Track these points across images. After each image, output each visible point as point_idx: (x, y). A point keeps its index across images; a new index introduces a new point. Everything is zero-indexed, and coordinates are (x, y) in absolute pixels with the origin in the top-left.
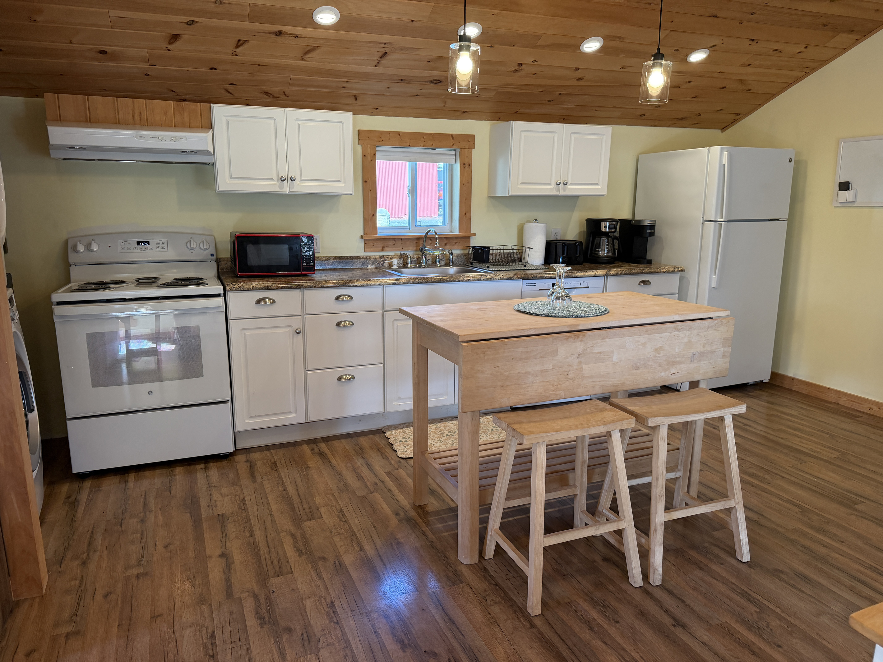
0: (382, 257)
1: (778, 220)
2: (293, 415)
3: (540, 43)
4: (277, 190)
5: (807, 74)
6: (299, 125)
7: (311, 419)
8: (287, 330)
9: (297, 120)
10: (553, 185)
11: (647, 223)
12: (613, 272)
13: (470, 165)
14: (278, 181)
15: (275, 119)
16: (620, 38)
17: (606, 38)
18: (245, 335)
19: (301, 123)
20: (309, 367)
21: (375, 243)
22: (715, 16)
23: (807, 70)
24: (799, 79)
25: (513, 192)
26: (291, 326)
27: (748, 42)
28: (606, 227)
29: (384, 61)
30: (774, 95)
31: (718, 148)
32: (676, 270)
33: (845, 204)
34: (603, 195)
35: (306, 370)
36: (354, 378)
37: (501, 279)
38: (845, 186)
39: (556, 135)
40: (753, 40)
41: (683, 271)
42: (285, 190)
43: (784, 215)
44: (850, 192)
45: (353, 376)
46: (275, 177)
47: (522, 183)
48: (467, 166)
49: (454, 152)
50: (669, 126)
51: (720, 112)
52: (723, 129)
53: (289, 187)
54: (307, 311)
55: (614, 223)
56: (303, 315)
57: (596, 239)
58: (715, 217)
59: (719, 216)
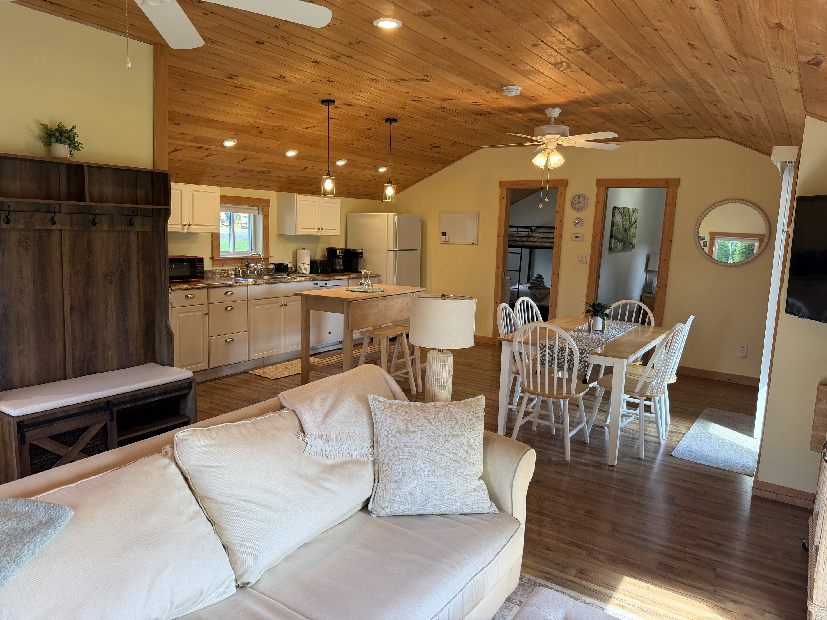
0: (223, 270)
1: (416, 250)
2: (202, 364)
3: (322, 160)
4: (181, 231)
5: (423, 178)
6: (193, 194)
7: (212, 366)
8: (200, 313)
9: (192, 191)
10: (316, 230)
11: (359, 251)
12: (351, 277)
13: (268, 216)
14: (181, 226)
15: (181, 190)
16: (353, 160)
17: (348, 160)
18: (179, 316)
19: (194, 192)
20: (211, 335)
21: (219, 262)
22: (394, 155)
23: (423, 177)
24: (420, 180)
25: (298, 233)
26: (202, 311)
27: (403, 165)
28: (340, 253)
29: (243, 163)
31: (393, 213)
32: (377, 275)
33: (445, 243)
34: (338, 236)
35: (209, 337)
36: (233, 340)
37: (304, 281)
38: (444, 234)
39: (317, 203)
40: (406, 164)
41: (380, 276)
42: (185, 231)
43: (419, 248)
44: (447, 237)
45: (233, 339)
46: (179, 224)
47: (302, 228)
48: (267, 217)
49: (257, 208)
53: (187, 229)
54: (211, 301)
55: (343, 251)
56: (208, 304)
57: (334, 259)
58: (393, 249)
59: (395, 248)
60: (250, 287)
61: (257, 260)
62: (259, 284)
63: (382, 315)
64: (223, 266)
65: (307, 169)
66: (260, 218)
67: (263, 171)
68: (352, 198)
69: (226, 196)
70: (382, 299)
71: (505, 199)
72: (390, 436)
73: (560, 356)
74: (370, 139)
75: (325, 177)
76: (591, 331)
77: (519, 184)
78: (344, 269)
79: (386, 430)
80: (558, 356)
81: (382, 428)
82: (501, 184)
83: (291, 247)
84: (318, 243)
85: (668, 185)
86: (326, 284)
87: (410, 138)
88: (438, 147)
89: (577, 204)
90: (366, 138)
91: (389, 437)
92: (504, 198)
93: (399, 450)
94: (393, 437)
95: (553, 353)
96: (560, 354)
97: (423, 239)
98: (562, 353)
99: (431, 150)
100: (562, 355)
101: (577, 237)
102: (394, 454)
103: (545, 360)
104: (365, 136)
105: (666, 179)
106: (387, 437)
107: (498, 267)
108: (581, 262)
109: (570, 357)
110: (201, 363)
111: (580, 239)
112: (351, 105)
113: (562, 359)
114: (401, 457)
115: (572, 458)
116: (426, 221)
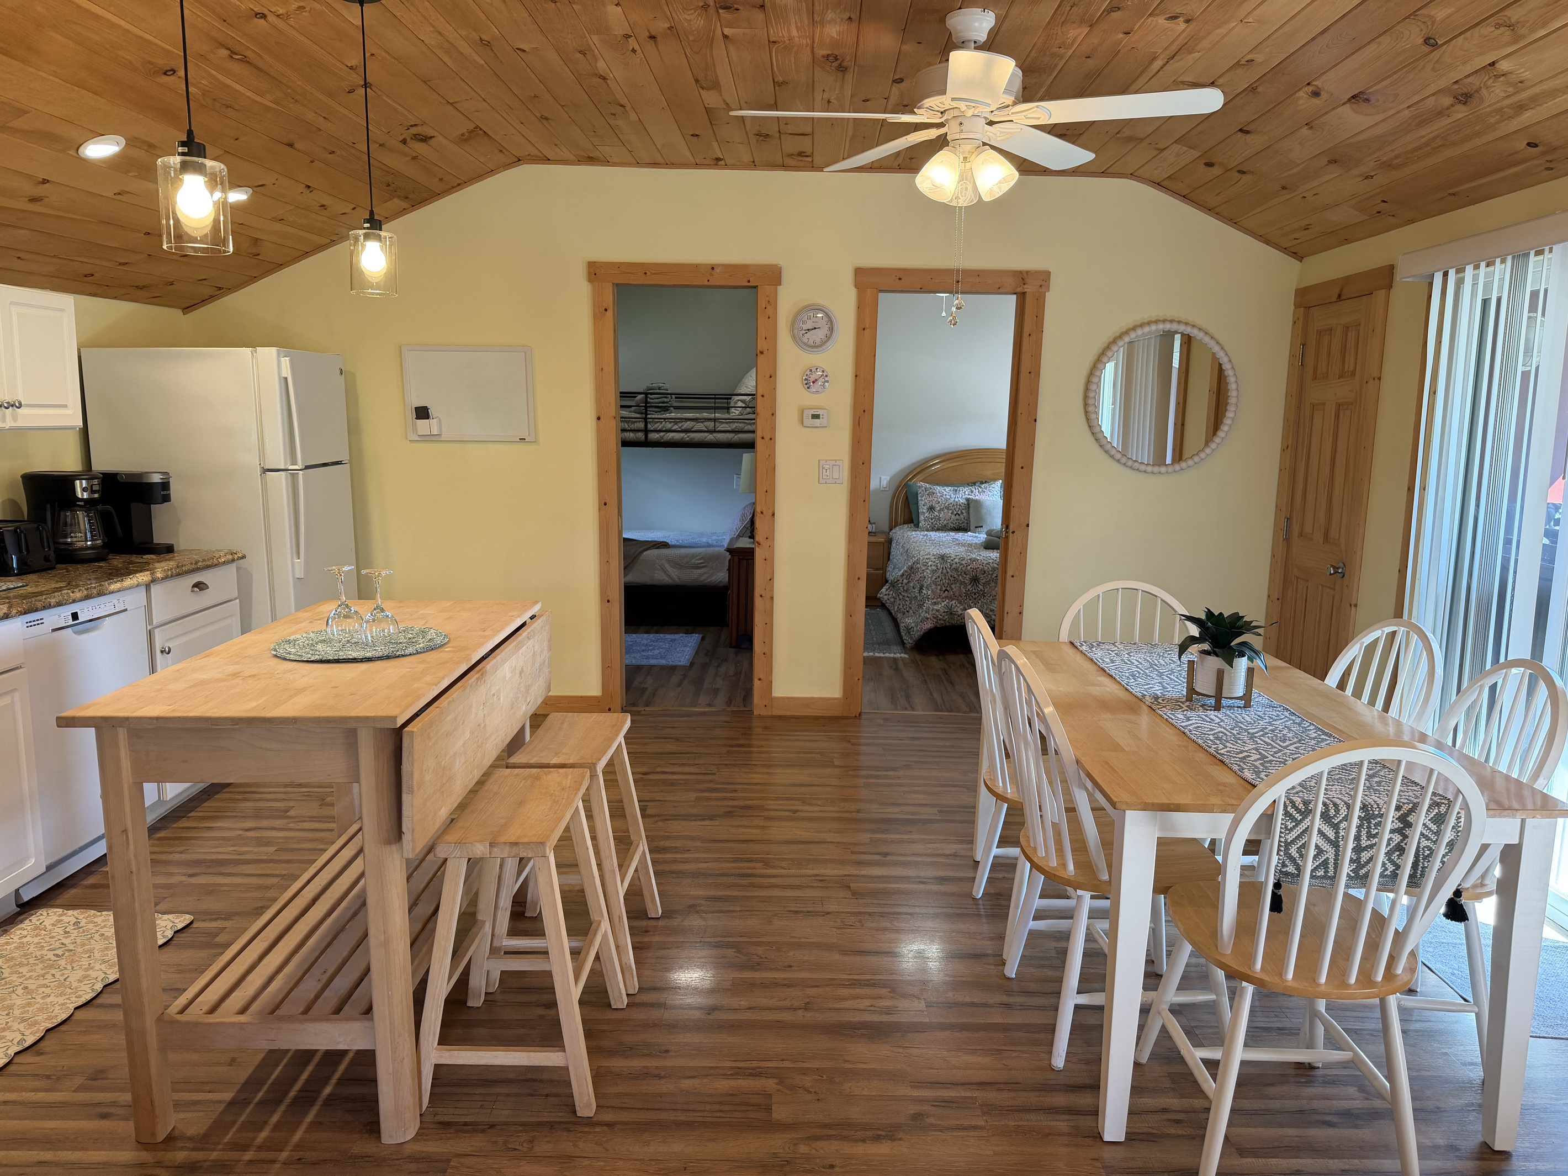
1: (337, 464)
3: (18, 123)
11: (156, 479)
12: (159, 573)
16: (151, 145)
17: (131, 142)
22: (291, 145)
27: (301, 188)
28: (84, 490)
30: (280, 266)
31: (274, 350)
33: (429, 439)
34: (73, 428)
38: (422, 413)
40: (309, 187)
41: (243, 557)
43: (346, 457)
44: (433, 422)
50: (115, 298)
51: (204, 282)
52: (187, 309)
55: (96, 482)
57: (62, 514)
58: (286, 464)
59: (289, 463)
71: (610, 314)
78: (105, 546)
82: (595, 271)
85: (1025, 286)
86: (75, 616)
88: (425, 139)
89: (808, 333)
92: (606, 310)
101: (816, 417)
105: (1021, 272)
107: (605, 504)
108: (828, 482)
111: (823, 421)
116: (357, 375)
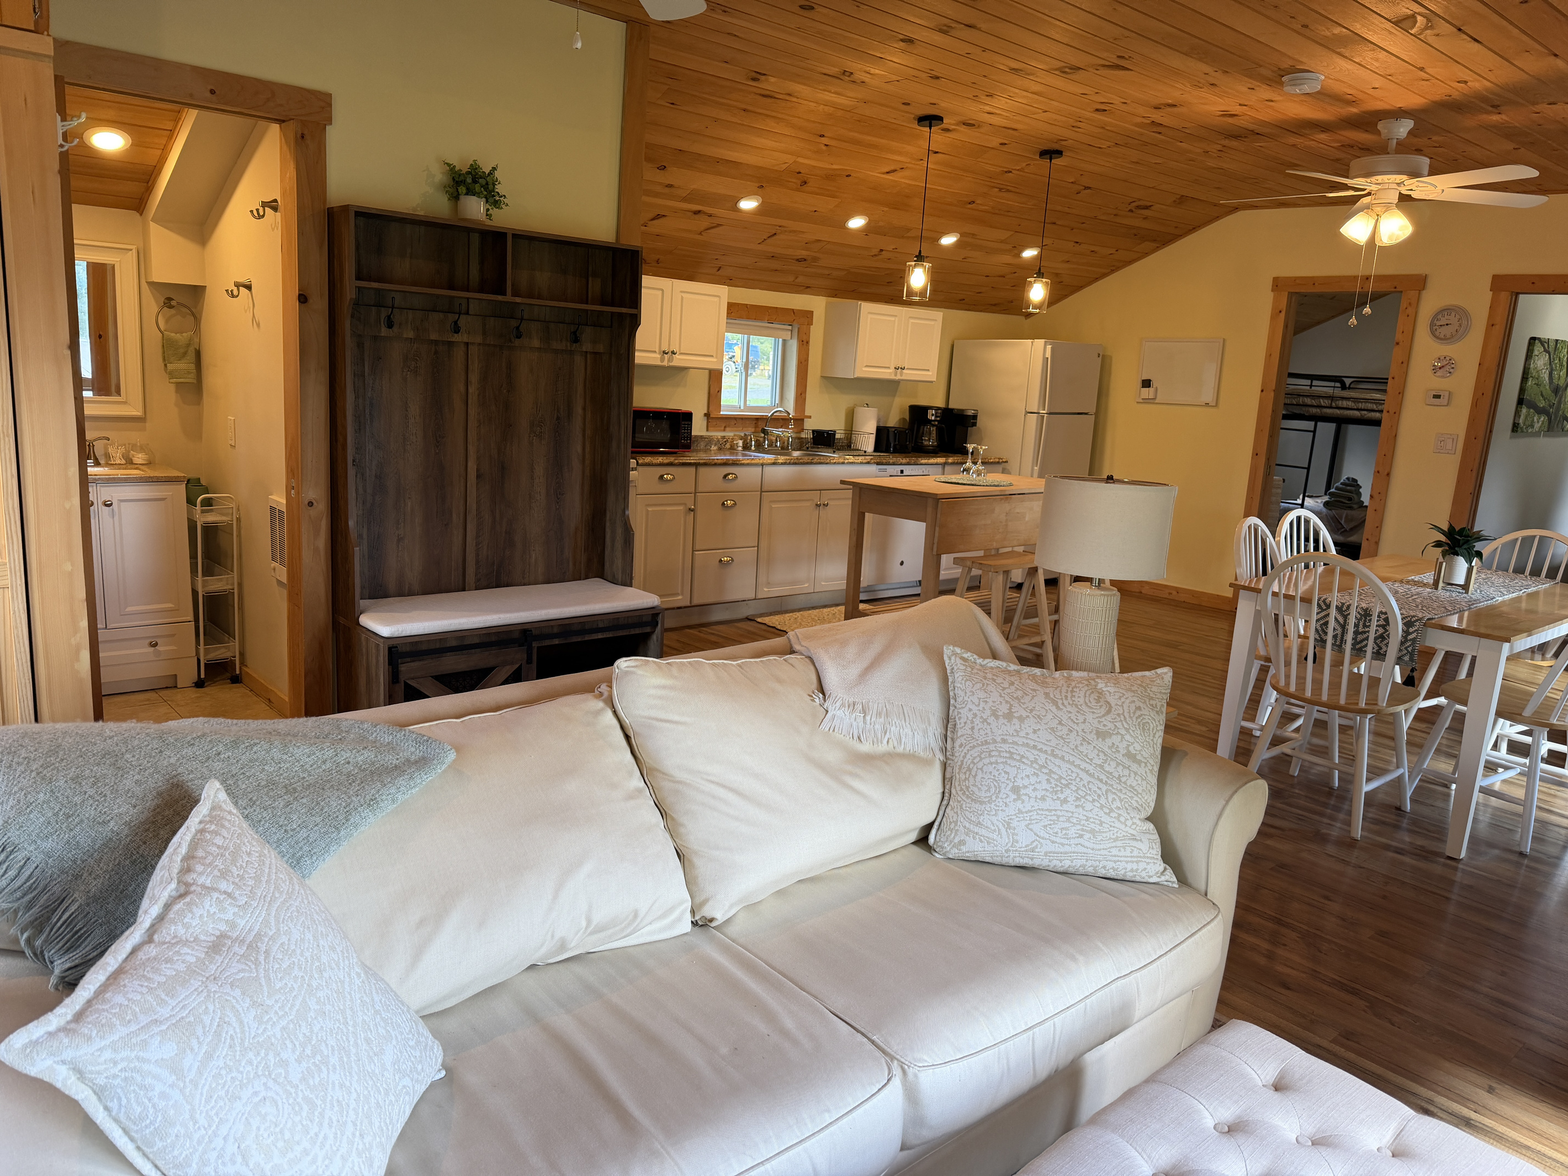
0: (723, 437)
1: (1086, 414)
2: (680, 597)
3: (909, 234)
4: (659, 363)
5: (1112, 272)
6: (682, 298)
7: (695, 602)
8: (681, 508)
9: (681, 292)
10: (892, 370)
11: (970, 413)
12: (950, 460)
13: (808, 343)
14: (659, 353)
15: (662, 290)
16: (973, 234)
17: (962, 235)
18: (648, 511)
19: (683, 295)
20: (697, 548)
21: (718, 422)
23: (1112, 269)
24: (1104, 276)
25: (858, 374)
26: (685, 504)
27: (1073, 244)
28: (933, 415)
29: (770, 241)
31: (1042, 341)
32: (1002, 461)
33: (1147, 401)
34: (932, 382)
35: (693, 551)
36: (732, 560)
37: (861, 463)
38: (1147, 384)
39: (897, 318)
40: (1077, 243)
41: (1006, 462)
42: (665, 363)
43: (1092, 410)
44: (1151, 390)
45: (732, 558)
46: (657, 350)
47: (867, 366)
48: (805, 343)
49: (790, 328)
50: (981, 311)
52: (1027, 316)
53: (669, 361)
54: (700, 489)
55: (939, 411)
56: (695, 493)
57: (922, 427)
58: (1038, 409)
59: (1041, 409)
60: (767, 469)
61: (782, 421)
62: (782, 464)
63: (1001, 530)
64: (724, 430)
65: (883, 253)
66: (794, 346)
67: (805, 257)
68: (966, 310)
69: (738, 304)
70: (1001, 499)
71: (1282, 315)
72: (977, 721)
73: (1361, 626)
74: (1008, 191)
75: (913, 263)
76: (1441, 584)
77: (1316, 284)
78: (938, 446)
79: (970, 710)
80: (1356, 626)
81: (964, 706)
82: (1277, 284)
83: (845, 401)
84: (894, 396)
86: (902, 472)
87: (1089, 188)
88: (1147, 208)
89: (1443, 327)
90: (1000, 190)
91: (976, 723)
92: (1280, 312)
93: (992, 747)
94: (983, 722)
95: (1345, 621)
96: (1361, 623)
97: (1102, 393)
98: (1365, 621)
99: (1130, 214)
100: (1365, 626)
101: (1437, 396)
102: (981, 753)
103: (1326, 633)
104: (998, 186)
106: (972, 722)
107: (1257, 455)
108: (1442, 451)
109: (1381, 630)
110: (677, 594)
111: (1443, 401)
112: (974, 125)
113: (1365, 632)
114: (993, 760)
115: (1366, 834)
116: (1111, 357)
